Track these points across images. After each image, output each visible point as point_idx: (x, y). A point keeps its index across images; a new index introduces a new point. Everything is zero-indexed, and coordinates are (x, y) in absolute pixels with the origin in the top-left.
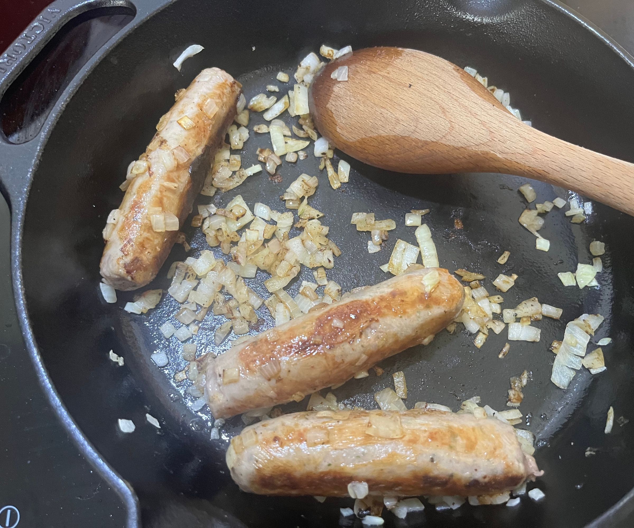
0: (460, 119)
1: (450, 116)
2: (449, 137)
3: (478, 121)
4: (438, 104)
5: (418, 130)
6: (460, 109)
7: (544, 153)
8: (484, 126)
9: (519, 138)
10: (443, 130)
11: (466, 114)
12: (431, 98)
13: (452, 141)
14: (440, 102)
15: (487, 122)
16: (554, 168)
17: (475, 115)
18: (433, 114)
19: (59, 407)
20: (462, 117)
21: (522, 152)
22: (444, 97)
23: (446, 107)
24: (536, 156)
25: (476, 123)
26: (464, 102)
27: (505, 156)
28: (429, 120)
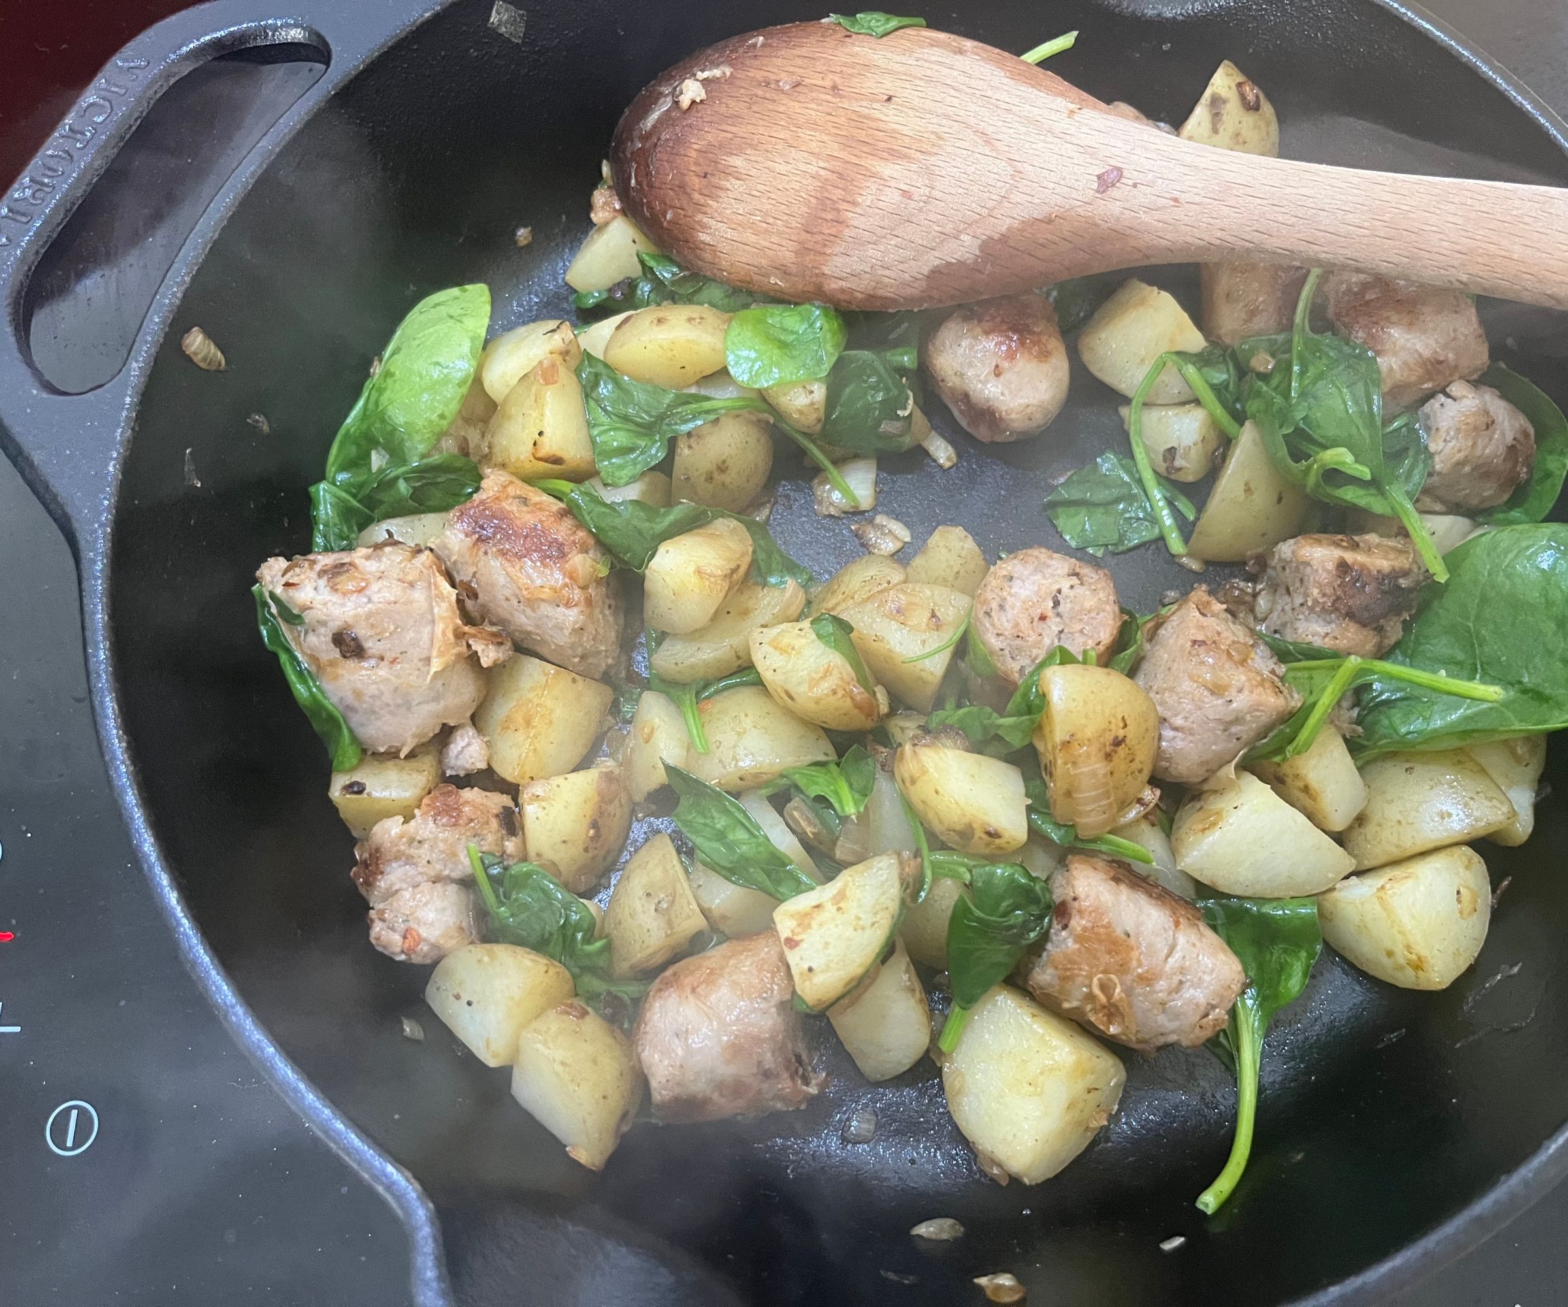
0: (1031, 151)
1: (1007, 149)
2: (1016, 197)
3: (1075, 148)
4: (968, 126)
5: (938, 195)
6: (1024, 129)
7: (1249, 191)
8: (1092, 155)
9: (1182, 169)
10: (1000, 184)
11: (1042, 137)
12: (947, 117)
13: (1027, 204)
14: (972, 121)
15: (1097, 146)
16: (1280, 219)
17: (1061, 135)
18: (964, 152)
19: (233, 1007)
20: (1034, 146)
21: (1197, 199)
22: (977, 109)
23: (990, 130)
24: (1232, 201)
25: (1072, 154)
26: (1029, 112)
27: (1157, 215)
28: (958, 165)
